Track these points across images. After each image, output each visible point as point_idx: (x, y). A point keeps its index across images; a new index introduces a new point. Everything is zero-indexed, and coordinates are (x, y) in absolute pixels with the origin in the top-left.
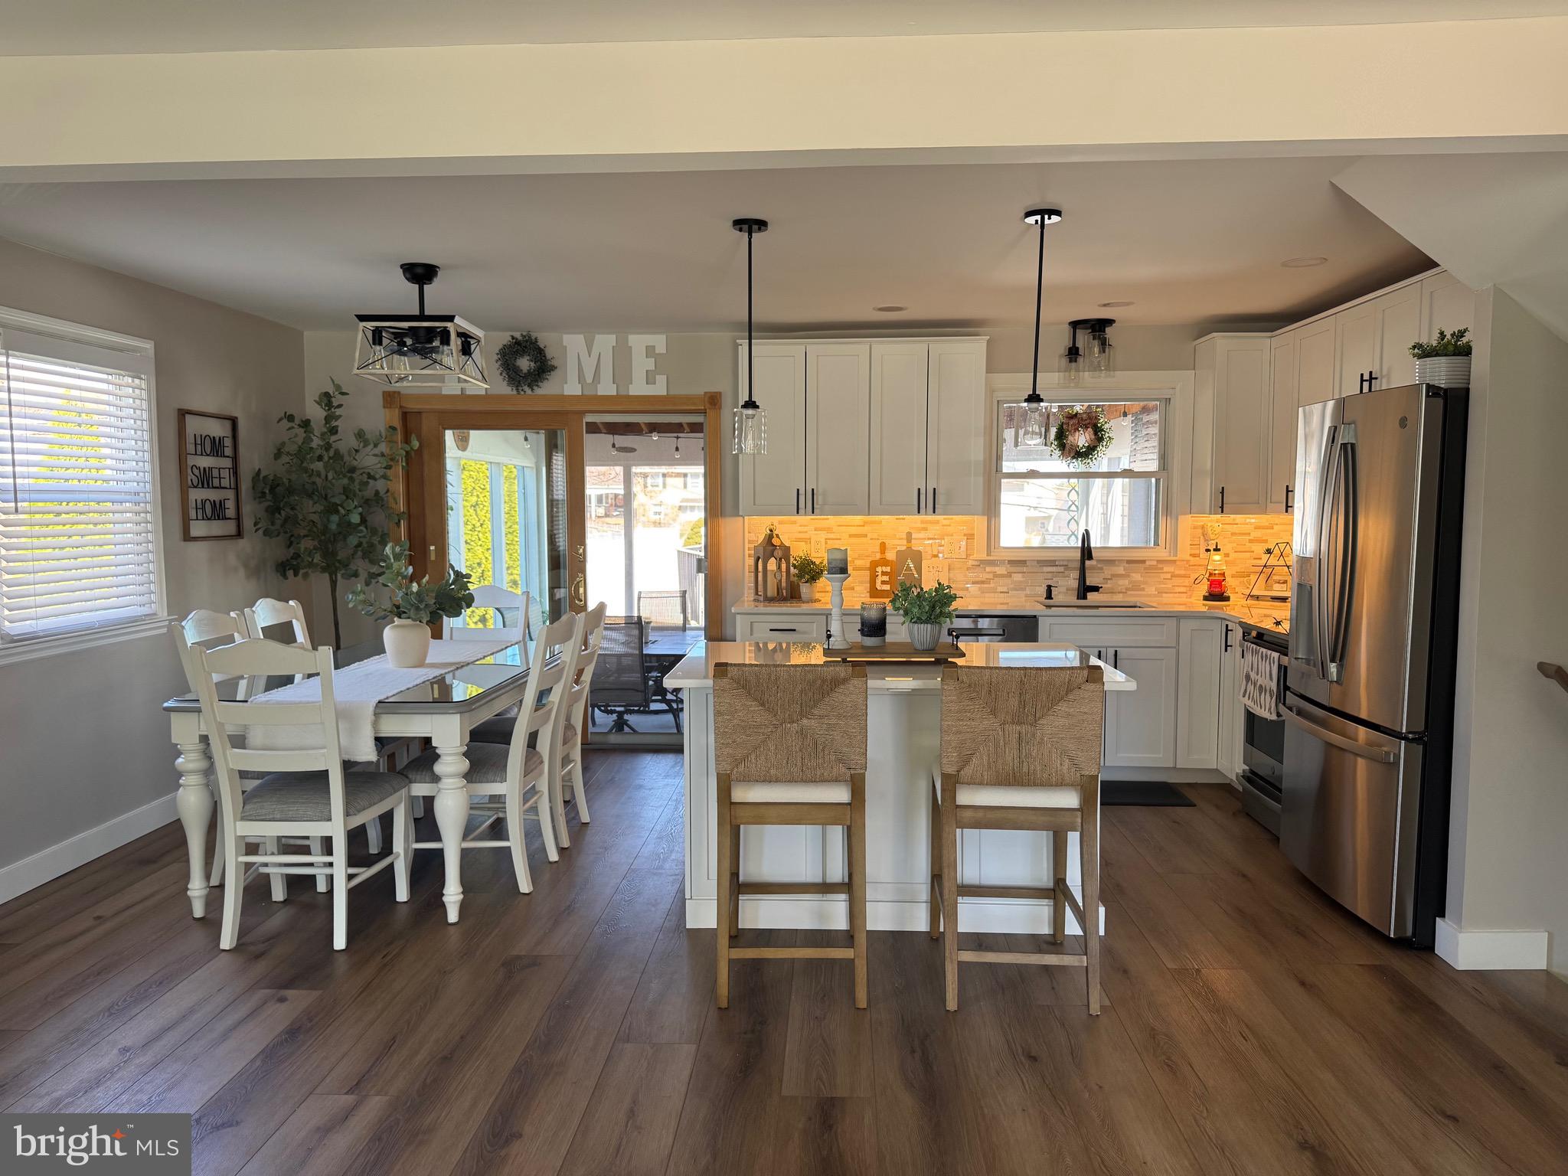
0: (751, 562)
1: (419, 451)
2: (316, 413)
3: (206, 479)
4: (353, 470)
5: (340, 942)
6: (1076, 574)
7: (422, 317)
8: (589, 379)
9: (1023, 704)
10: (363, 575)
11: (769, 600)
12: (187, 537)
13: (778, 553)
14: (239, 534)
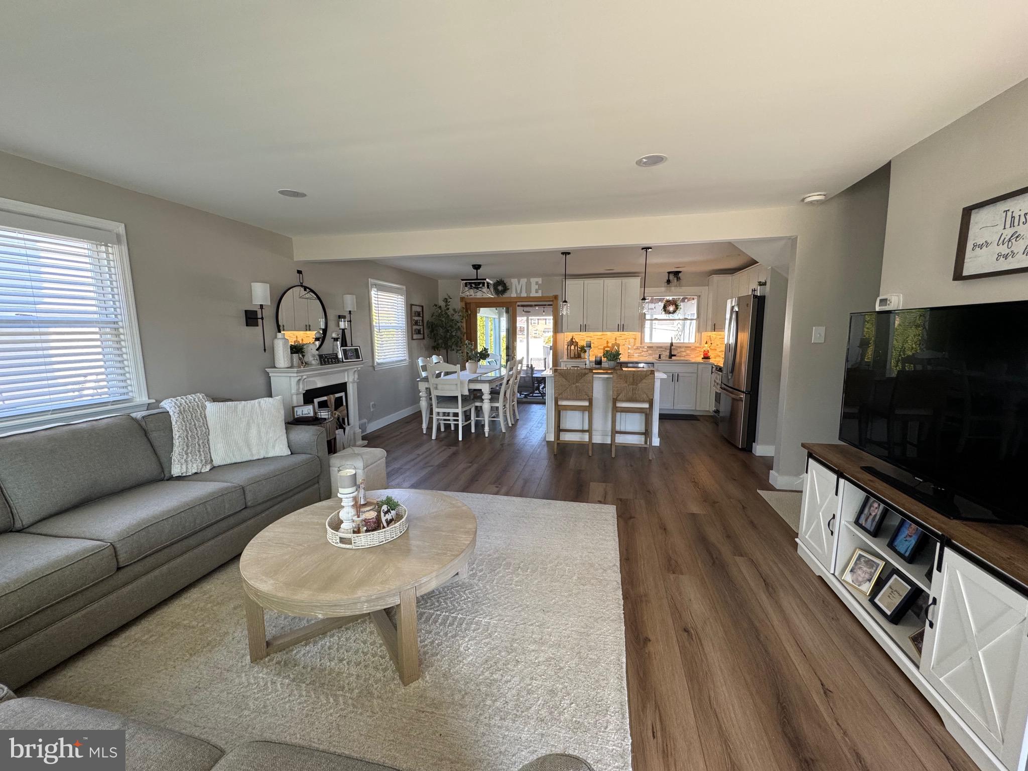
0: (566, 346)
1: (470, 314)
2: (442, 304)
3: (416, 323)
4: (453, 320)
5: (460, 439)
6: (668, 351)
7: (477, 279)
8: (519, 292)
9: (634, 380)
10: (455, 351)
11: (571, 358)
12: (413, 339)
13: (575, 344)
14: (424, 338)
